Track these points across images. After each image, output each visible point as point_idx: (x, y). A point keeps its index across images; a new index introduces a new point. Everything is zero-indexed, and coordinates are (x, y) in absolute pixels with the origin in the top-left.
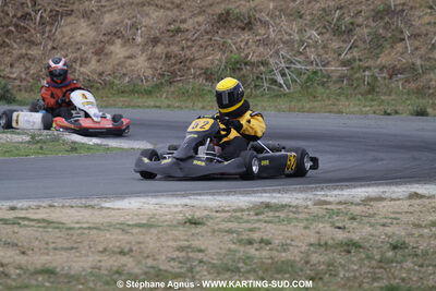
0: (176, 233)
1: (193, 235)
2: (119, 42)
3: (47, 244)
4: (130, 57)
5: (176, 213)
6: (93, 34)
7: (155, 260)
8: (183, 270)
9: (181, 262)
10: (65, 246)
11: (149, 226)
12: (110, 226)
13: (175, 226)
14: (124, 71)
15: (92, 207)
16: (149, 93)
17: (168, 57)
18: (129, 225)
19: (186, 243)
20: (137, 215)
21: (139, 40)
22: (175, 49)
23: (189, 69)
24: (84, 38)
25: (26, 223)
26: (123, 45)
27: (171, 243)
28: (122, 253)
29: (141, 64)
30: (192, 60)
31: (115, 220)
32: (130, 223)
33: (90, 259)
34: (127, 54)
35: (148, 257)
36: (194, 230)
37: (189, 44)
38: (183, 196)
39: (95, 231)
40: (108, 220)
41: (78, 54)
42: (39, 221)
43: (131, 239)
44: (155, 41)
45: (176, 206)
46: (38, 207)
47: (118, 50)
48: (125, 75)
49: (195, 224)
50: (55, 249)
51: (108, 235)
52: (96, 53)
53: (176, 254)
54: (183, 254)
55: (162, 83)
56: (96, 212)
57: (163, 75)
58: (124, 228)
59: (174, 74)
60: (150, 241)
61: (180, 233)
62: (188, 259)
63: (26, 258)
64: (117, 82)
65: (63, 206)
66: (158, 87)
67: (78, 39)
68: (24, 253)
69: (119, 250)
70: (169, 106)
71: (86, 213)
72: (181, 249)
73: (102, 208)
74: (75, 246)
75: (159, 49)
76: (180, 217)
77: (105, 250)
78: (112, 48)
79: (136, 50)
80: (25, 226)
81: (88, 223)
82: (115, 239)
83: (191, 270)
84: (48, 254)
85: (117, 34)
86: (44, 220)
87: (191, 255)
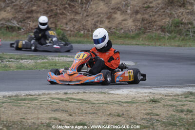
0: (145, 106)
1: (154, 107)
2: (119, 12)
3: (82, 111)
4: (125, 20)
5: (146, 96)
6: (106, 9)
7: (135, 119)
8: (148, 125)
9: (147, 121)
10: (91, 112)
11: (132, 103)
12: (113, 103)
13: (145, 103)
14: (121, 27)
15: (104, 93)
16: (133, 38)
17: (143, 20)
18: (122, 102)
19: (151, 111)
20: (126, 97)
21: (129, 11)
22: (146, 16)
23: (153, 26)
24: (101, 11)
25: (72, 100)
26: (121, 14)
27: (143, 111)
28: (119, 116)
29: (130, 23)
30: (155, 22)
31: (115, 100)
32: (123, 101)
33: (103, 118)
34: (123, 18)
35: (131, 118)
36: (154, 105)
37: (154, 14)
38: (150, 88)
39: (106, 105)
40: (112, 99)
41: (99, 19)
42: (78, 100)
43: (123, 109)
44: (137, 12)
45: (146, 93)
46: (78, 93)
47: (119, 17)
48: (122, 29)
49: (155, 102)
50: (86, 113)
51: (112, 107)
52: (108, 18)
53: (145, 116)
54: (149, 117)
55: (140, 33)
56: (107, 96)
57: (140, 29)
58: (120, 103)
59: (146, 28)
60: (133, 110)
61: (147, 106)
62: (151, 119)
63: (71, 117)
64: (118, 32)
65: (90, 93)
66: (138, 35)
67: (99, 11)
68: (71, 115)
69: (117, 114)
70: (143, 44)
71: (101, 96)
72: (148, 114)
73: (109, 94)
74: (96, 112)
75: (139, 16)
76: (148, 98)
77: (110, 114)
78: (116, 16)
79: (127, 17)
80: (71, 102)
81: (102, 101)
82: (115, 108)
83: (152, 124)
84: (82, 116)
85: (118, 9)
86: (81, 99)
87: (152, 117)
